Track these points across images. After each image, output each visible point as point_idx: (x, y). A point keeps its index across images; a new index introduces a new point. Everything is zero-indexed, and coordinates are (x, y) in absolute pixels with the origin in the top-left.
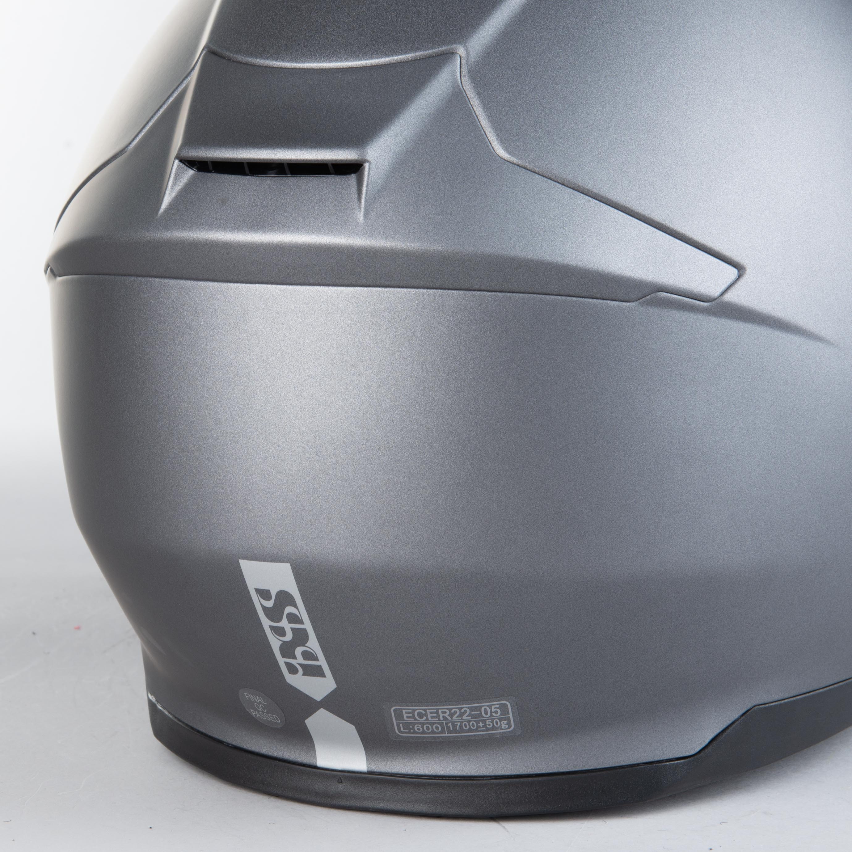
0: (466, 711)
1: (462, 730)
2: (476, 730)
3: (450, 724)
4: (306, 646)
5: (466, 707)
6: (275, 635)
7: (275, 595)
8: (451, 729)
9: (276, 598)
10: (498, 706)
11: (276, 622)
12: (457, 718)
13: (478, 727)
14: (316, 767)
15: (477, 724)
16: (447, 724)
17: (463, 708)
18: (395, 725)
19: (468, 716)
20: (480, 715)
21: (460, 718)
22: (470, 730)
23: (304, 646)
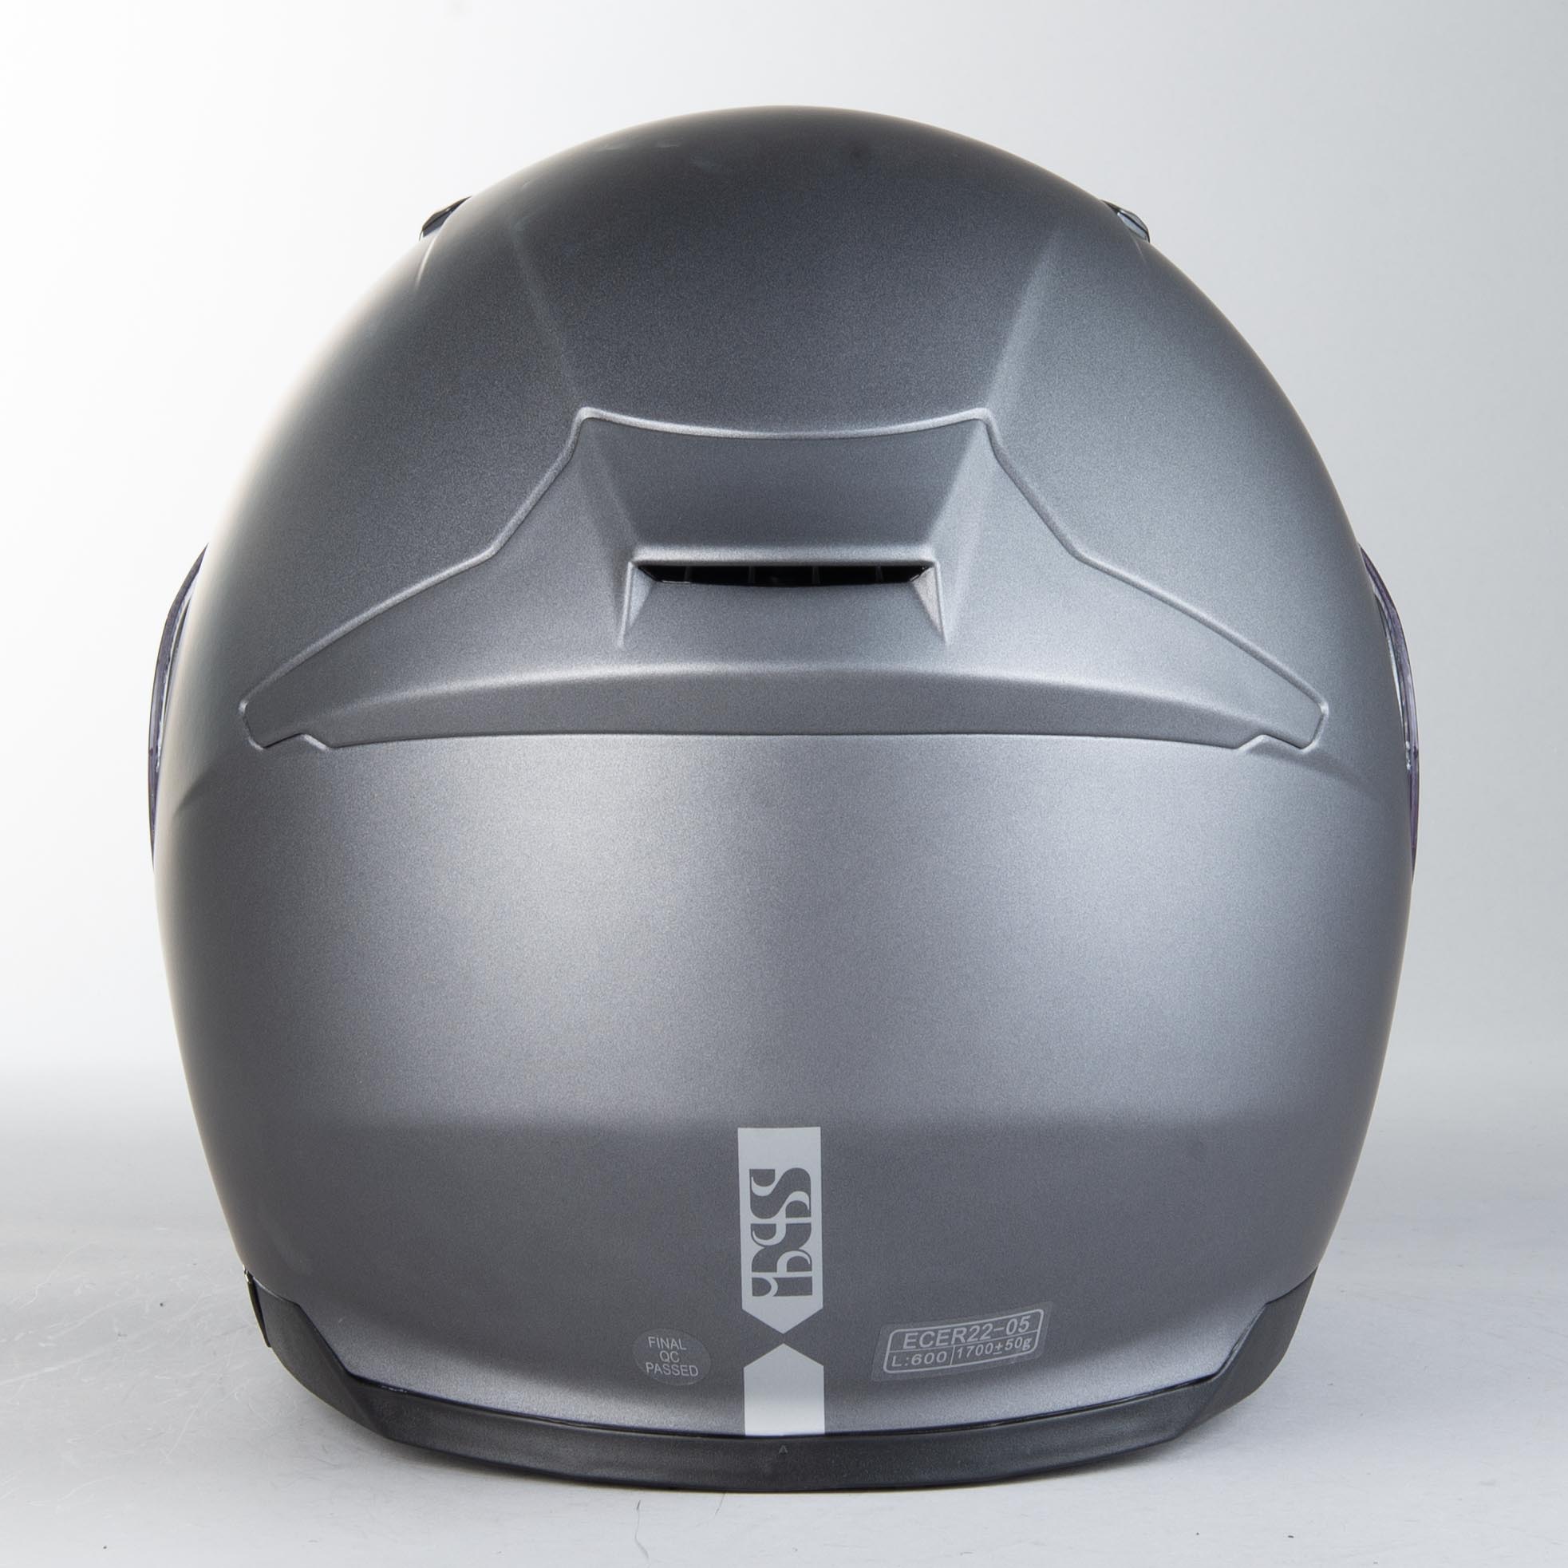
0: (988, 1328)
1: (973, 1357)
2: (991, 1356)
3: (960, 1350)
4: (800, 1251)
5: (989, 1323)
6: (755, 1236)
7: (780, 1177)
8: (960, 1356)
9: (780, 1183)
10: (1028, 1317)
11: (766, 1218)
12: (973, 1340)
13: (995, 1350)
14: (743, 1437)
15: (994, 1346)
16: (957, 1348)
17: (985, 1323)
18: (887, 1355)
19: (988, 1335)
20: (1003, 1333)
21: (977, 1339)
22: (984, 1357)
23: (798, 1250)
